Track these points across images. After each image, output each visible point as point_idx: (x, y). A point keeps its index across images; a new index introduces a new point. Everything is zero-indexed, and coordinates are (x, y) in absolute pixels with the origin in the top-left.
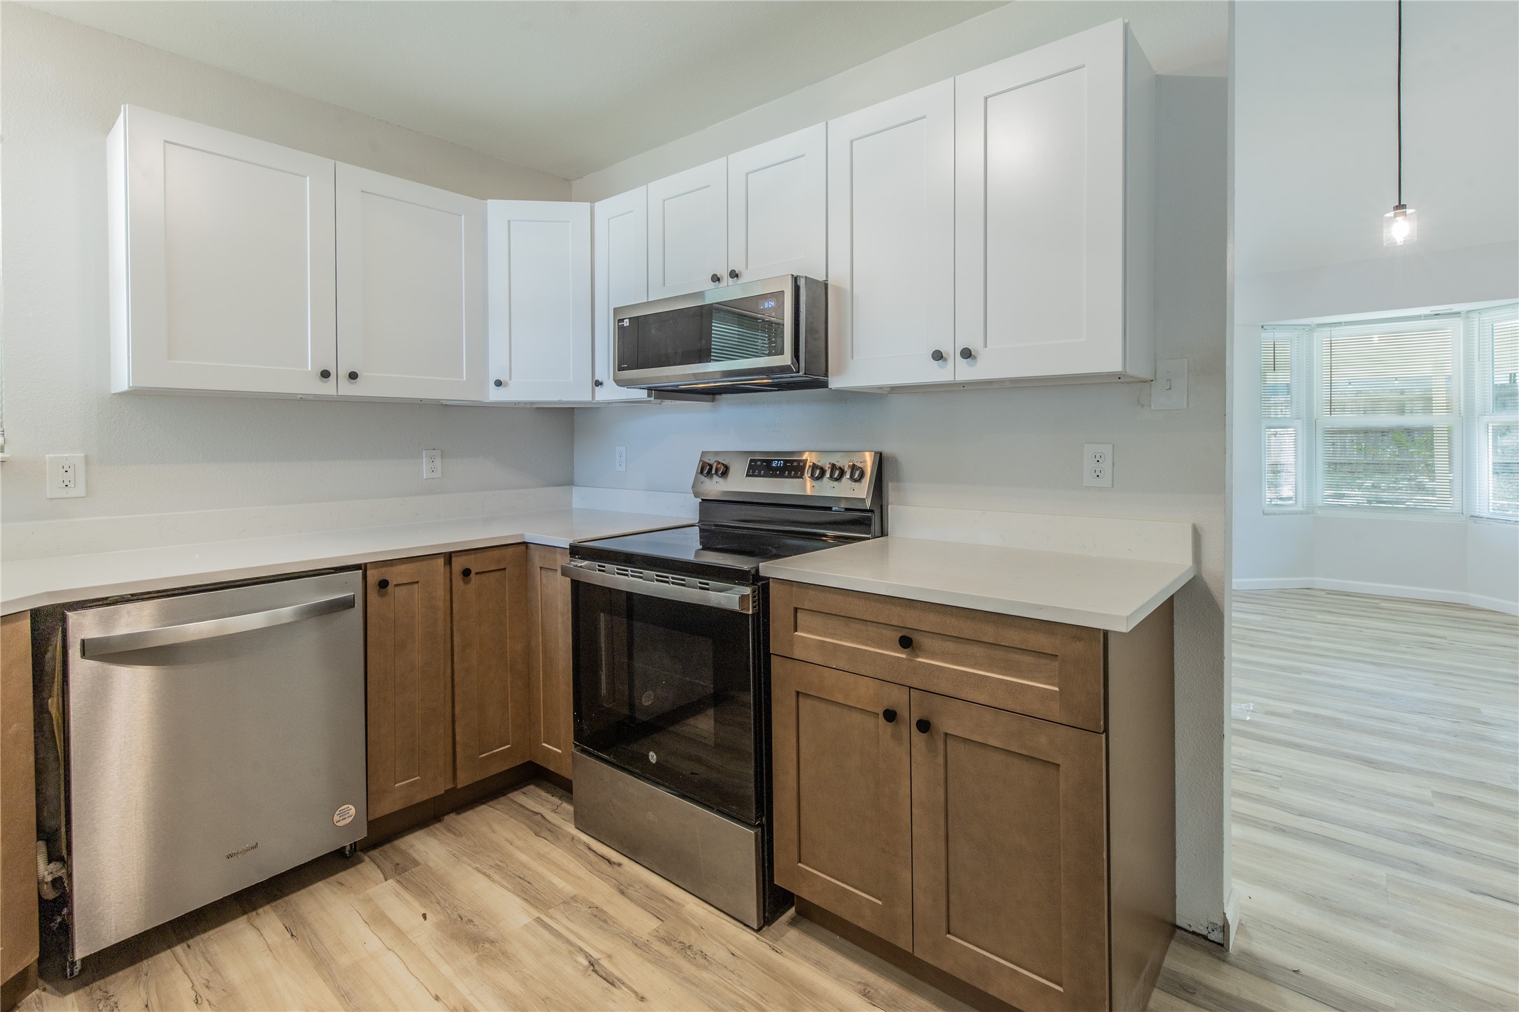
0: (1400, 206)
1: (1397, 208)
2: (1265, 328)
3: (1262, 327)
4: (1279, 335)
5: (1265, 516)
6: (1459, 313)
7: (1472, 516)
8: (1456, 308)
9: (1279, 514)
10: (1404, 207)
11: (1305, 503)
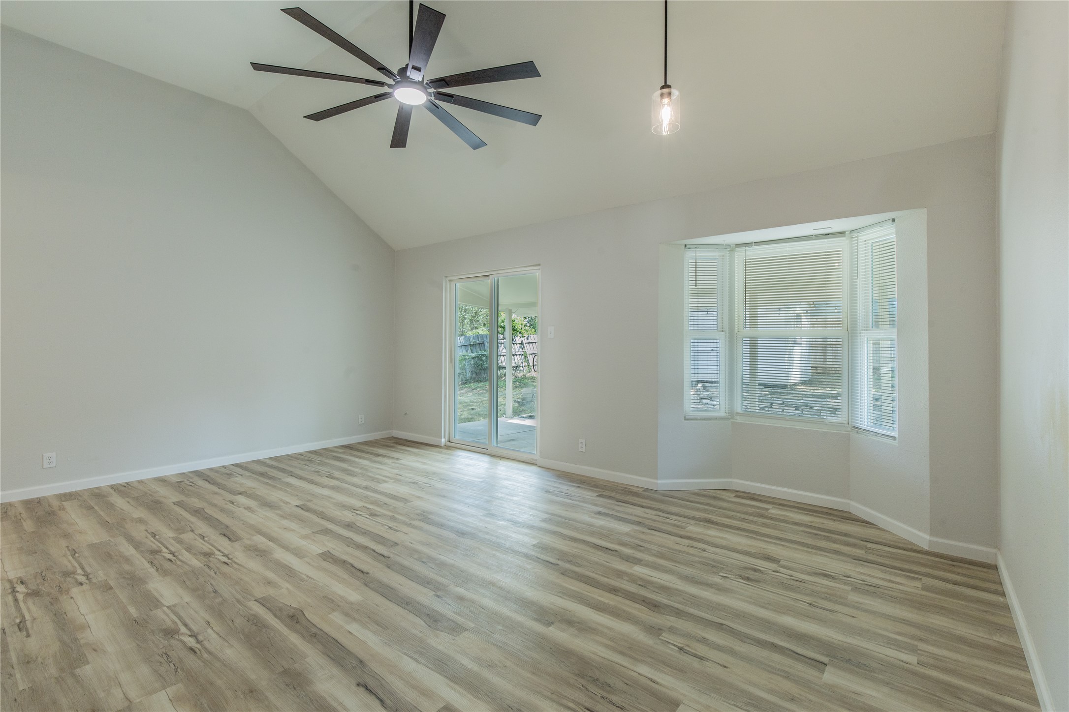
0: (666, 86)
1: (662, 88)
2: (687, 246)
3: (685, 246)
4: (701, 253)
5: (686, 421)
6: (844, 233)
7: (854, 427)
8: (836, 225)
9: (700, 419)
10: (669, 87)
11: (727, 409)
